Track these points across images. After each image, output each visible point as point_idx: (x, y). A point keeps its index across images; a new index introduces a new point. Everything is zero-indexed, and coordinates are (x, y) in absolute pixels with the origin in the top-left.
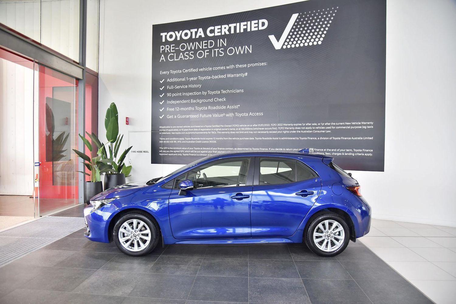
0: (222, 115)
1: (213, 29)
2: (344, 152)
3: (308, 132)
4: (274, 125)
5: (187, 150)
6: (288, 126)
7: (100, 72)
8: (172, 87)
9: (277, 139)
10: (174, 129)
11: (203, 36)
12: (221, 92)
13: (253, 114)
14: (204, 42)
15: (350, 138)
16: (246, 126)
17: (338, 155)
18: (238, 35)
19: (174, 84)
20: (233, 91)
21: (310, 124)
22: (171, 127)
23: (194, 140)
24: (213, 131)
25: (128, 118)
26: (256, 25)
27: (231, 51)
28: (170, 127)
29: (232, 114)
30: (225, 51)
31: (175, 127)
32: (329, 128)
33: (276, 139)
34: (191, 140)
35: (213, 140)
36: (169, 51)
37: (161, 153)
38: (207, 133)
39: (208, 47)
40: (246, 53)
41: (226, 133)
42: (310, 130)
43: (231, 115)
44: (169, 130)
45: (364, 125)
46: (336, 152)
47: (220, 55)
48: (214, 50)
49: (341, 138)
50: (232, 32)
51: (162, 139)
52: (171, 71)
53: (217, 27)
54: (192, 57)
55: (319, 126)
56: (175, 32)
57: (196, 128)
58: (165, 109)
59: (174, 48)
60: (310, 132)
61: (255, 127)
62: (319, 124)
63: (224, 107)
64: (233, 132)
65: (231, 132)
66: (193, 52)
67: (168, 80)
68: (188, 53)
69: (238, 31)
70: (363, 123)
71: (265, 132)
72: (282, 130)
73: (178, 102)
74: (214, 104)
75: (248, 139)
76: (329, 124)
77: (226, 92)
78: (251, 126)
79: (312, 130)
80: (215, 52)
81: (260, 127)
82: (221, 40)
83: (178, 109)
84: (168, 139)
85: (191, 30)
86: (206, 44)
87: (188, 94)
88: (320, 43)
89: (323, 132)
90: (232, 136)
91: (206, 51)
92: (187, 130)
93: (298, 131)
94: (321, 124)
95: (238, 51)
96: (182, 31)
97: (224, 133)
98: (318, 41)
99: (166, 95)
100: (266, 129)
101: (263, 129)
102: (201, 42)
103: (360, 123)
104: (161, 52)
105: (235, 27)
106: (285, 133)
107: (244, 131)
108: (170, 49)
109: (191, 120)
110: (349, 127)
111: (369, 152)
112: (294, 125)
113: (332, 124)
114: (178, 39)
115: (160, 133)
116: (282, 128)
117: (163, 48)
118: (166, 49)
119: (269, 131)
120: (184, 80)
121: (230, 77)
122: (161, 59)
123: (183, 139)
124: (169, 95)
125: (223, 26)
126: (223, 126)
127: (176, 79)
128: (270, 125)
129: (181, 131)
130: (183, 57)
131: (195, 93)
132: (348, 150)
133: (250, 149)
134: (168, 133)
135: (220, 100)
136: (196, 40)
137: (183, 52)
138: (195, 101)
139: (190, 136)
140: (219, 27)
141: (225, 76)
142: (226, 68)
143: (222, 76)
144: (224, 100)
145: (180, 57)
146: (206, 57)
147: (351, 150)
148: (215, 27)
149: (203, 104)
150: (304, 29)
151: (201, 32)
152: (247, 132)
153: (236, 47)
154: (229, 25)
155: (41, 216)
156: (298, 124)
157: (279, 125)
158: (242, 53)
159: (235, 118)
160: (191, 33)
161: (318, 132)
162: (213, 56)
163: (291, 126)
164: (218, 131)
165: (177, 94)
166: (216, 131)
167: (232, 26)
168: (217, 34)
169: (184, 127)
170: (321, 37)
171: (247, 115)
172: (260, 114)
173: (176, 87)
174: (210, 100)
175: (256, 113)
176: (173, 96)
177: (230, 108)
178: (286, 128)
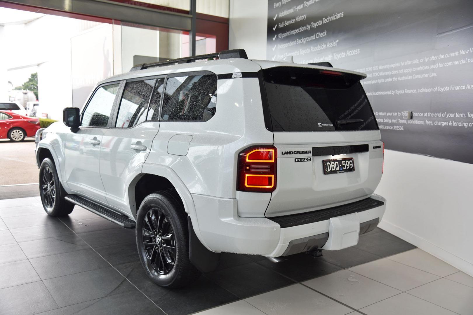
2: (452, 120)
3: (406, 78)
4: (370, 69)
6: (384, 71)
8: (282, 25)
9: (371, 94)
12: (323, 21)
15: (464, 87)
17: (443, 125)
19: (284, 19)
20: (333, 18)
21: (410, 63)
29: (331, 56)
32: (435, 67)
42: (409, 74)
43: (329, 58)
55: (422, 64)
58: (277, 57)
60: (410, 78)
63: (325, 47)
67: (280, 14)
72: (377, 78)
73: (286, 45)
74: (316, 42)
76: (435, 58)
77: (327, 20)
79: (412, 73)
83: (286, 55)
87: (295, 32)
89: (426, 75)
93: (394, 79)
94: (424, 60)
99: (277, 37)
106: (380, 82)
110: (465, 62)
112: (391, 66)
113: (440, 57)
116: (377, 74)
120: (292, 11)
124: (280, 36)
127: (286, 12)
128: (366, 70)
131: (301, 29)
132: (458, 116)
138: (300, 41)
144: (325, 34)
147: (463, 115)
156: (395, 65)
157: (374, 68)
161: (420, 76)
163: (387, 70)
165: (286, 34)
171: (344, 56)
172: (356, 52)
173: (285, 23)
174: (313, 37)
175: (352, 51)
176: (283, 37)
177: (330, 46)
178: (382, 74)
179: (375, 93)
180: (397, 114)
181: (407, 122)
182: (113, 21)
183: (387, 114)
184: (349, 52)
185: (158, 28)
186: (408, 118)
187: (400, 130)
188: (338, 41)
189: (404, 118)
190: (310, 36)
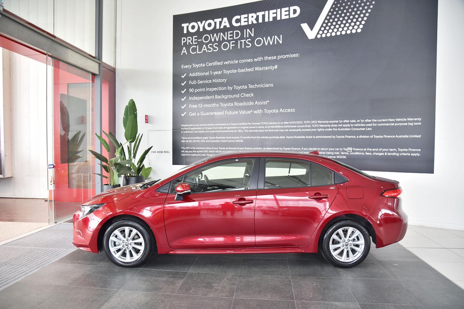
0: (249, 112)
1: (239, 18)
2: (387, 152)
3: (345, 129)
4: (308, 122)
5: (211, 150)
6: (323, 124)
7: (118, 67)
8: (194, 82)
9: (311, 137)
10: (197, 127)
11: (228, 26)
12: (248, 86)
13: (284, 111)
14: (229, 32)
15: (394, 137)
16: (276, 123)
17: (380, 155)
18: (267, 24)
19: (196, 78)
20: (261, 86)
21: (348, 121)
22: (194, 125)
23: (218, 139)
24: (240, 129)
25: (147, 116)
26: (287, 13)
27: (259, 42)
28: (192, 125)
29: (261, 111)
30: (252, 42)
31: (198, 125)
32: (370, 125)
33: (309, 137)
34: (215, 140)
35: (240, 139)
36: (191, 44)
37: (183, 153)
38: (233, 131)
39: (233, 38)
40: (276, 43)
41: (254, 131)
42: (348, 127)
43: (259, 111)
44: (192, 129)
45: (411, 122)
46: (378, 152)
47: (247, 47)
48: (240, 41)
49: (383, 137)
50: (260, 21)
51: (184, 138)
52: (193, 64)
53: (243, 16)
54: (216, 49)
55: (359, 123)
56: (198, 22)
57: (221, 126)
58: (188, 106)
59: (196, 40)
60: (348, 129)
61: (286, 125)
62: (358, 121)
63: (252, 103)
64: (262, 131)
65: (260, 131)
66: (217, 44)
67: (190, 74)
68: (212, 44)
69: (266, 20)
70: (409, 119)
71: (298, 130)
72: (316, 128)
73: (201, 98)
74: (240, 100)
75: (278, 137)
76: (370, 121)
77: (254, 86)
78: (282, 123)
79: (351, 127)
80: (241, 43)
81: (292, 125)
82: (248, 30)
83: (201, 106)
84: (191, 138)
85: (215, 20)
86: (232, 35)
87: (211, 90)
88: (359, 31)
89: (364, 129)
90: (261, 134)
91: (231, 42)
92: (211, 128)
93: (334, 129)
94: (360, 121)
95: (266, 42)
96: (205, 21)
97: (251, 131)
98: (358, 29)
99: (188, 91)
100: (298, 126)
101: (295, 126)
102: (226, 33)
103: (406, 120)
104: (182, 45)
105: (264, 16)
106: (320, 131)
107: (274, 129)
108: (192, 41)
109: (215, 118)
110: (393, 124)
111: (416, 152)
112: (330, 122)
113: (373, 120)
114: (201, 30)
115: (182, 132)
116: (316, 125)
117: (184, 40)
118: (188, 41)
119: (301, 128)
120: (207, 74)
121: (258, 70)
122: (183, 52)
123: (207, 138)
124: (191, 90)
125: (250, 15)
126: (250, 124)
127: (199, 73)
128: (303, 122)
129: (205, 130)
130: (206, 49)
131: (220, 89)
132: (391, 150)
133: (280, 148)
134: (190, 132)
135: (247, 95)
136: (220, 30)
137: (207, 44)
138: (219, 97)
139: (215, 135)
140: (246, 16)
141: (253, 69)
142: (253, 60)
143: (250, 70)
144: (252, 95)
145: (203, 50)
146: (231, 49)
147: (395, 150)
148: (242, 16)
149: (228, 100)
150: (341, 16)
151: (225, 22)
152: (277, 131)
153: (264, 38)
154: (257, 13)
155: (56, 223)
156: (334, 122)
157: (313, 122)
158: (271, 43)
159: (264, 114)
160: (215, 23)
161: (358, 129)
162: (239, 48)
163: (326, 124)
164: (246, 129)
165: (200, 90)
166: (243, 129)
167: (260, 14)
168: (243, 24)
169: (208, 125)
170: (361, 24)
171: (277, 111)
172: (292, 110)
173: (199, 82)
174: (237, 96)
175: (287, 109)
176: (196, 91)
177: (258, 104)
178: (321, 126)
179: (315, 137)
180: (339, 149)
181: (349, 153)
183: (329, 149)
184: (282, 109)
187: (343, 158)
188: (268, 101)
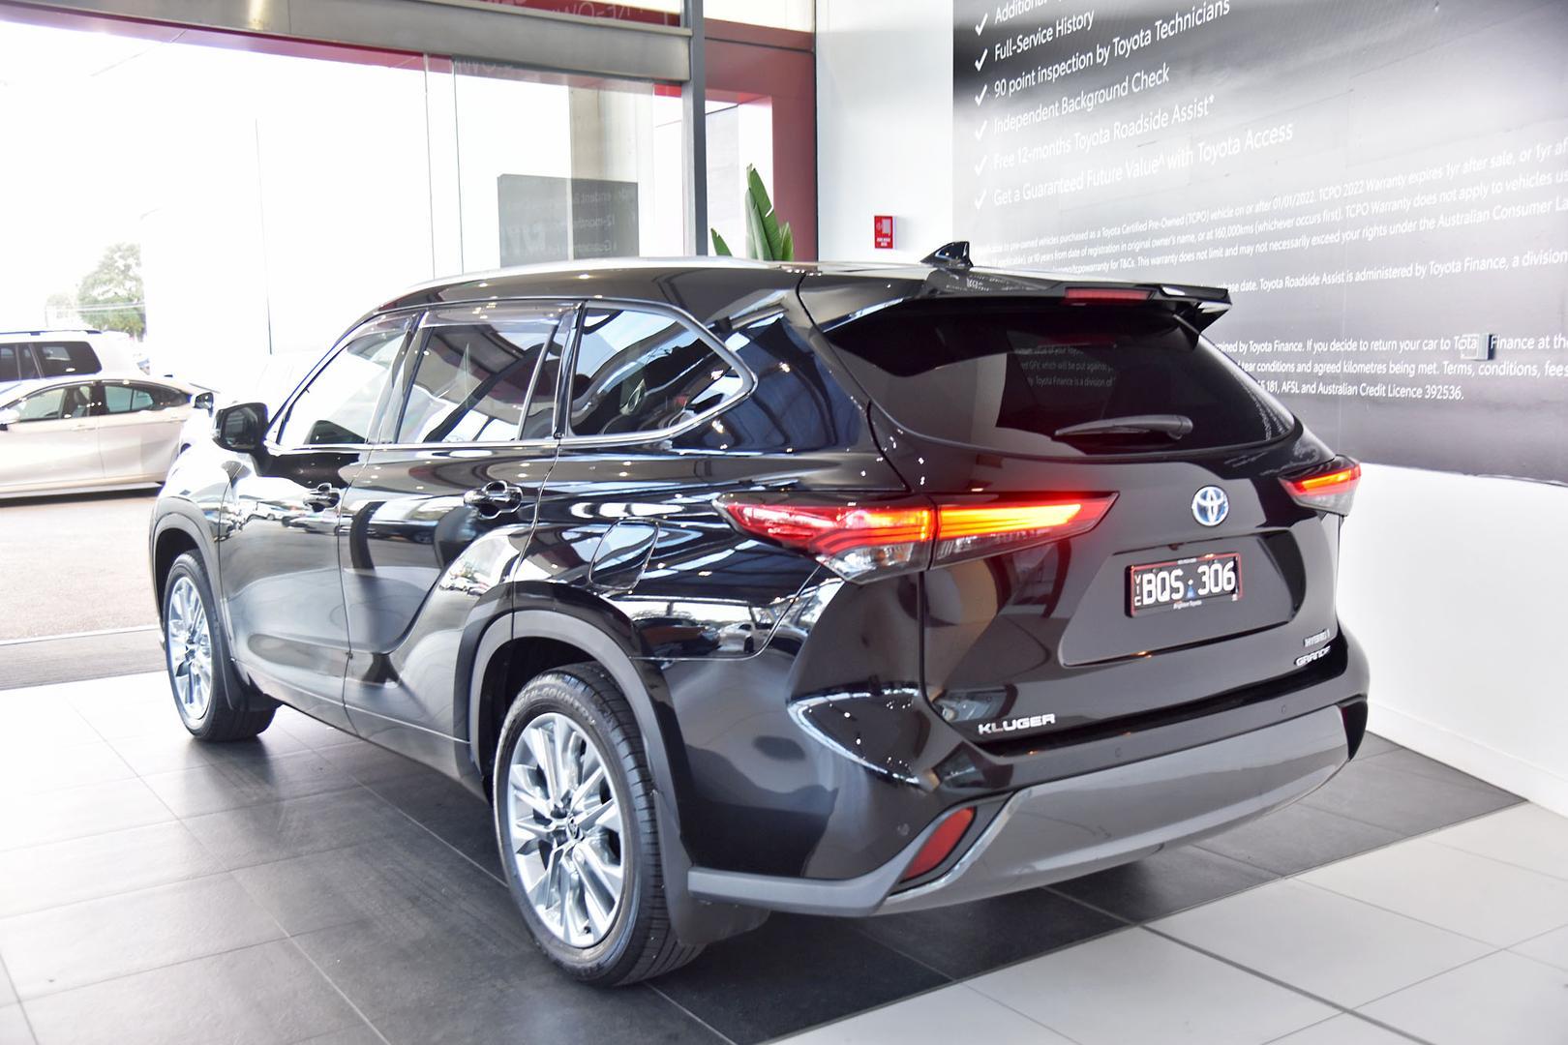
0: (1154, 165)
3: (1468, 218)
4: (1333, 191)
7: (822, 28)
8: (1008, 49)
9: (1341, 278)
12: (1154, 33)
13: (1258, 141)
16: (1231, 214)
19: (1014, 29)
20: (1192, 18)
21: (1482, 165)
24: (1126, 254)
25: (891, 218)
28: (1001, 248)
29: (1188, 153)
38: (1106, 267)
41: (1167, 259)
42: (1479, 204)
43: (1182, 158)
55: (1525, 169)
57: (1074, 245)
58: (990, 160)
60: (1481, 217)
61: (1261, 217)
62: (1526, 155)
63: (1164, 120)
64: (1189, 257)
65: (1182, 258)
67: (998, 14)
71: (1296, 244)
73: (1025, 119)
77: (1173, 28)
78: (1249, 210)
79: (1490, 201)
81: (1279, 214)
83: (1024, 155)
87: (1053, 73)
89: (1544, 207)
94: (1533, 154)
97: (1158, 260)
99: (991, 93)
100: (1299, 221)
101: (1290, 222)
106: (1370, 238)
107: (1224, 243)
109: (1060, 207)
112: (1412, 178)
116: (1360, 209)
119: (1310, 231)
124: (999, 88)
126: (1156, 225)
127: (1020, 3)
128: (1317, 196)
131: (1076, 63)
133: (1241, 345)
135: (1151, 80)
138: (1073, 106)
144: (1165, 75)
152: (1234, 251)
156: (1427, 176)
157: (1349, 189)
161: (1518, 211)
164: (1142, 252)
165: (1023, 82)
166: (1134, 253)
171: (1236, 149)
172: (1282, 133)
173: (1019, 43)
174: (1120, 90)
175: (1267, 132)
176: (1011, 91)
177: (1182, 117)
178: (1378, 207)
179: (1354, 276)
180: (1438, 344)
181: (1475, 369)
182: (426, 59)
183: (1402, 347)
184: (1254, 135)
185: (565, 77)
186: (1482, 358)
187: (1450, 398)
188: (1212, 98)
189: (1462, 356)
190: (1108, 86)
